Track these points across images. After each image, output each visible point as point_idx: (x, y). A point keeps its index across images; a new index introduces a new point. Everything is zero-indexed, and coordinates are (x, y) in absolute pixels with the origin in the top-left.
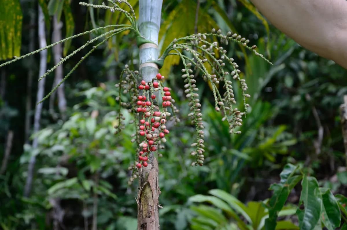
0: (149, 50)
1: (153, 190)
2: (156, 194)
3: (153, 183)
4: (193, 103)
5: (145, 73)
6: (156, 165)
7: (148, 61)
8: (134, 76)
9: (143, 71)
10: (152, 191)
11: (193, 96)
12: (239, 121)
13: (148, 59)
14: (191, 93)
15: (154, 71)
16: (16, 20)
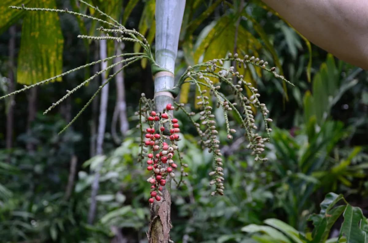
0: (163, 79)
1: (164, 224)
2: (167, 228)
3: (163, 216)
4: (209, 130)
5: (158, 102)
6: (167, 197)
7: (163, 90)
8: (150, 105)
9: (157, 100)
10: (162, 225)
11: (209, 123)
12: (260, 147)
13: (162, 88)
14: (206, 120)
15: (169, 100)
16: (57, 44)
